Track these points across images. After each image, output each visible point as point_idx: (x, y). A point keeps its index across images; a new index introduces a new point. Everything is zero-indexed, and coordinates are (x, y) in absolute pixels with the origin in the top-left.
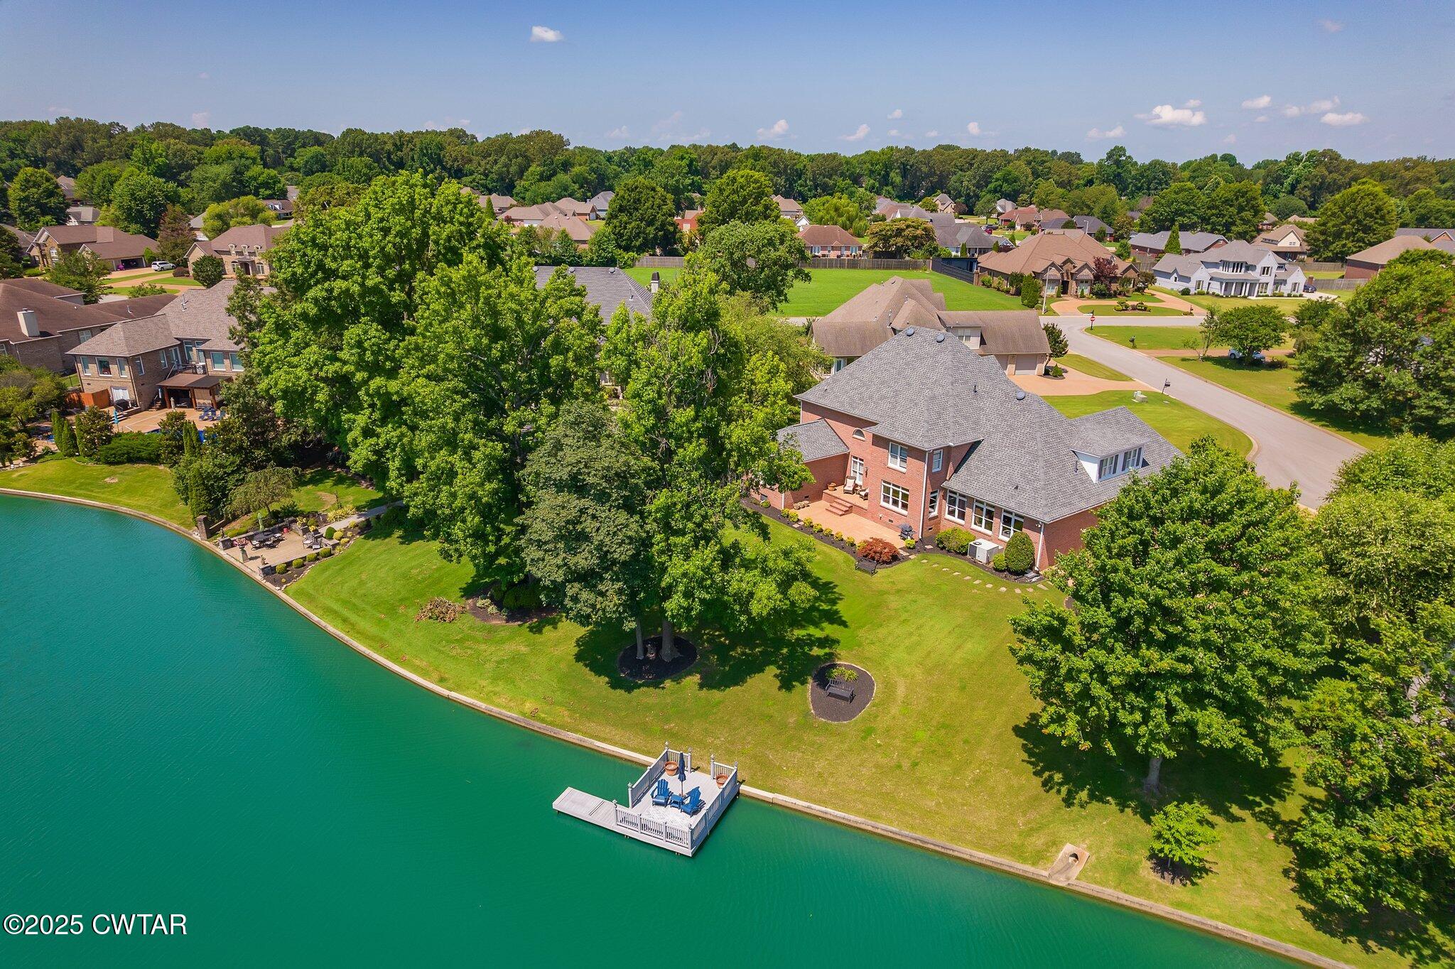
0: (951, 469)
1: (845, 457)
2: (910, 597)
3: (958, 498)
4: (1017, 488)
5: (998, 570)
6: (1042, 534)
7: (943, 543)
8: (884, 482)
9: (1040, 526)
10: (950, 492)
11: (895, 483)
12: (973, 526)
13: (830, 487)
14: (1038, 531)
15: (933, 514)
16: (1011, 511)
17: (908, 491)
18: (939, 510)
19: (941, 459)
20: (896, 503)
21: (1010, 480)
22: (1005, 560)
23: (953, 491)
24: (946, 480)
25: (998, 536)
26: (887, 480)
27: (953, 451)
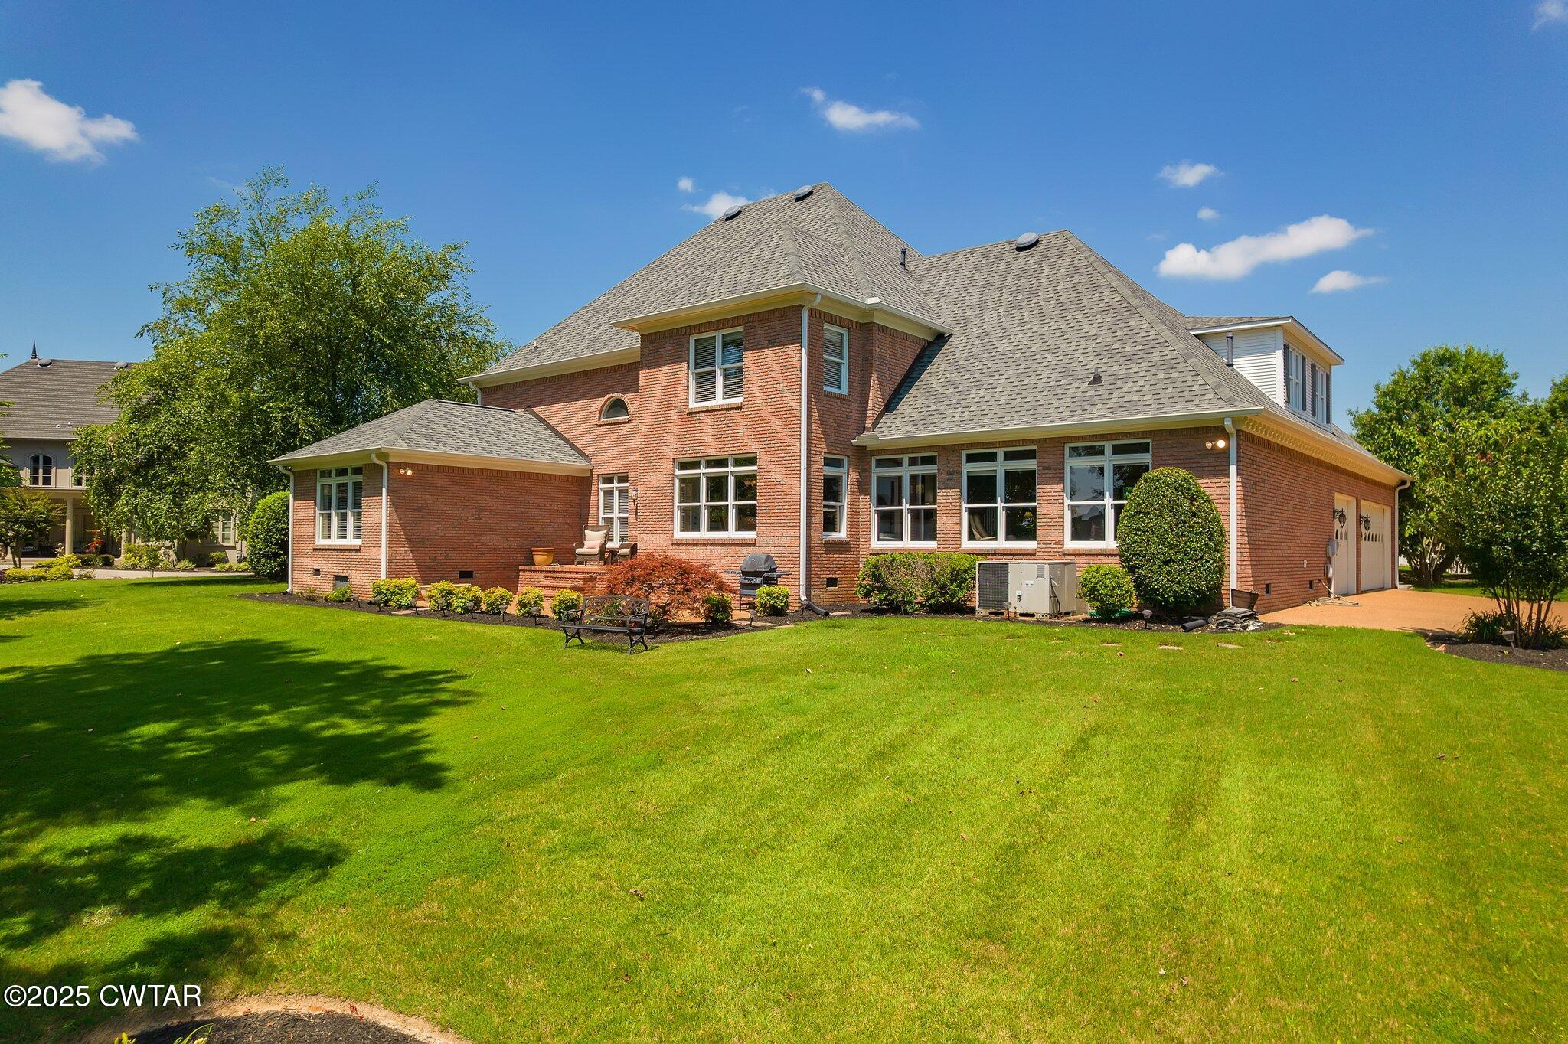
0: (876, 398)
1: (581, 485)
2: (802, 681)
3: (906, 470)
4: (1097, 380)
5: (1108, 615)
6: (1233, 469)
7: (883, 588)
8: (684, 466)
9: (1221, 444)
10: (881, 464)
11: (714, 453)
12: (967, 544)
13: (538, 557)
14: (1217, 465)
15: (834, 536)
16: (1094, 437)
17: (752, 461)
18: (854, 525)
19: (845, 360)
20: (718, 522)
21: (1065, 373)
22: (1132, 570)
23: (890, 456)
24: (864, 429)
25: (1061, 542)
26: (688, 455)
27: (878, 336)
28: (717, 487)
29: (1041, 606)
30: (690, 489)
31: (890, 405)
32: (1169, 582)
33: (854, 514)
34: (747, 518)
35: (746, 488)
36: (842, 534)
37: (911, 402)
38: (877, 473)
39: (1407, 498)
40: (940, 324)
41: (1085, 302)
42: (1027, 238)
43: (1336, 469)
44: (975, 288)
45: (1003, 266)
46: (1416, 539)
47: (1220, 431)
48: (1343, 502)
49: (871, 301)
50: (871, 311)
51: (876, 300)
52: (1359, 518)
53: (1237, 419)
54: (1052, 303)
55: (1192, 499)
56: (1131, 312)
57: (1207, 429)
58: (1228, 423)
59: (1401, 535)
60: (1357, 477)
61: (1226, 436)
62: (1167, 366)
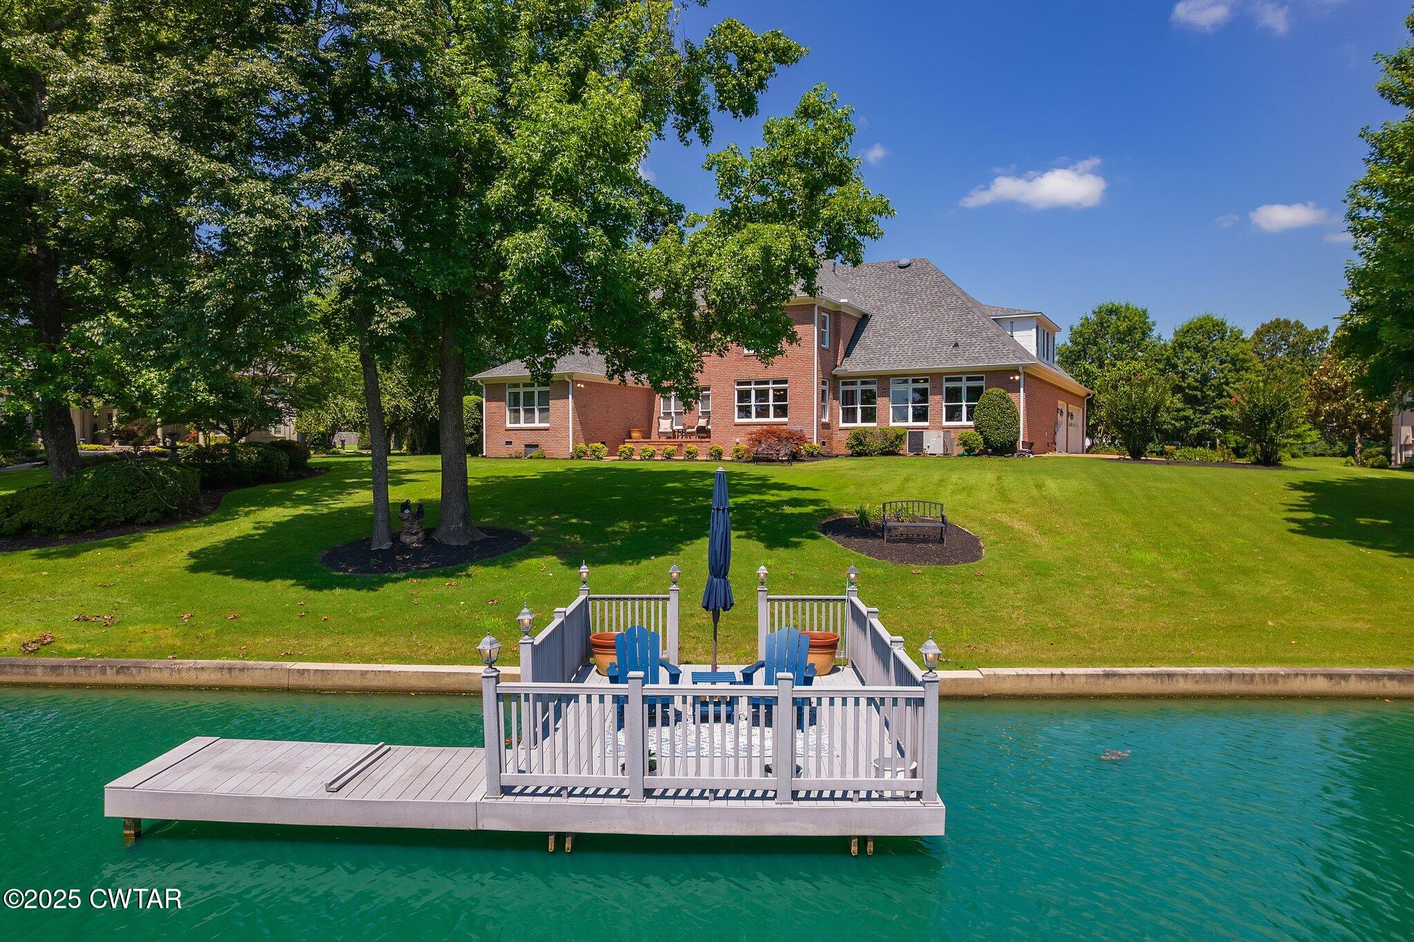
0: (842, 348)
1: (648, 393)
3: (859, 388)
4: (956, 345)
5: (970, 452)
6: (1022, 389)
7: (861, 443)
8: (739, 384)
9: (1017, 378)
10: (845, 384)
11: (761, 377)
12: (892, 424)
13: (635, 435)
14: (1015, 388)
15: (823, 420)
16: (958, 373)
17: (785, 382)
18: (831, 415)
19: (828, 330)
20: (763, 412)
21: (939, 341)
22: (981, 433)
23: (850, 380)
24: (836, 366)
25: (941, 422)
26: (744, 379)
27: (843, 317)
28: (762, 395)
29: (939, 450)
30: (743, 396)
31: (847, 354)
32: (997, 437)
33: (831, 409)
34: (782, 411)
35: (781, 396)
36: (826, 420)
37: (857, 351)
38: (842, 388)
39: (1091, 404)
40: (865, 308)
41: (943, 303)
42: (904, 262)
43: (1059, 388)
44: (880, 288)
45: (892, 276)
46: (1095, 427)
47: (1016, 372)
48: (1061, 404)
49: (842, 301)
50: (840, 305)
51: (846, 300)
52: (1068, 413)
53: (1025, 367)
54: (926, 302)
55: (1007, 402)
56: (968, 309)
57: (1010, 371)
58: (1021, 370)
59: (1087, 424)
60: (1067, 391)
61: (1019, 374)
62: (990, 340)
